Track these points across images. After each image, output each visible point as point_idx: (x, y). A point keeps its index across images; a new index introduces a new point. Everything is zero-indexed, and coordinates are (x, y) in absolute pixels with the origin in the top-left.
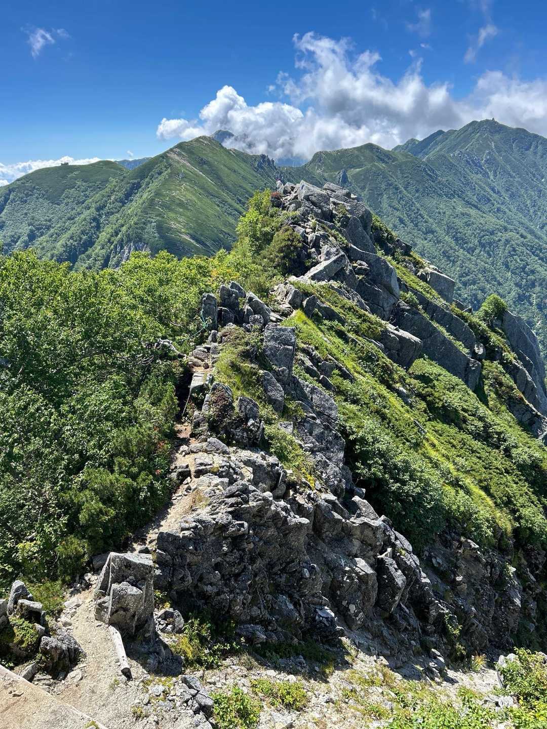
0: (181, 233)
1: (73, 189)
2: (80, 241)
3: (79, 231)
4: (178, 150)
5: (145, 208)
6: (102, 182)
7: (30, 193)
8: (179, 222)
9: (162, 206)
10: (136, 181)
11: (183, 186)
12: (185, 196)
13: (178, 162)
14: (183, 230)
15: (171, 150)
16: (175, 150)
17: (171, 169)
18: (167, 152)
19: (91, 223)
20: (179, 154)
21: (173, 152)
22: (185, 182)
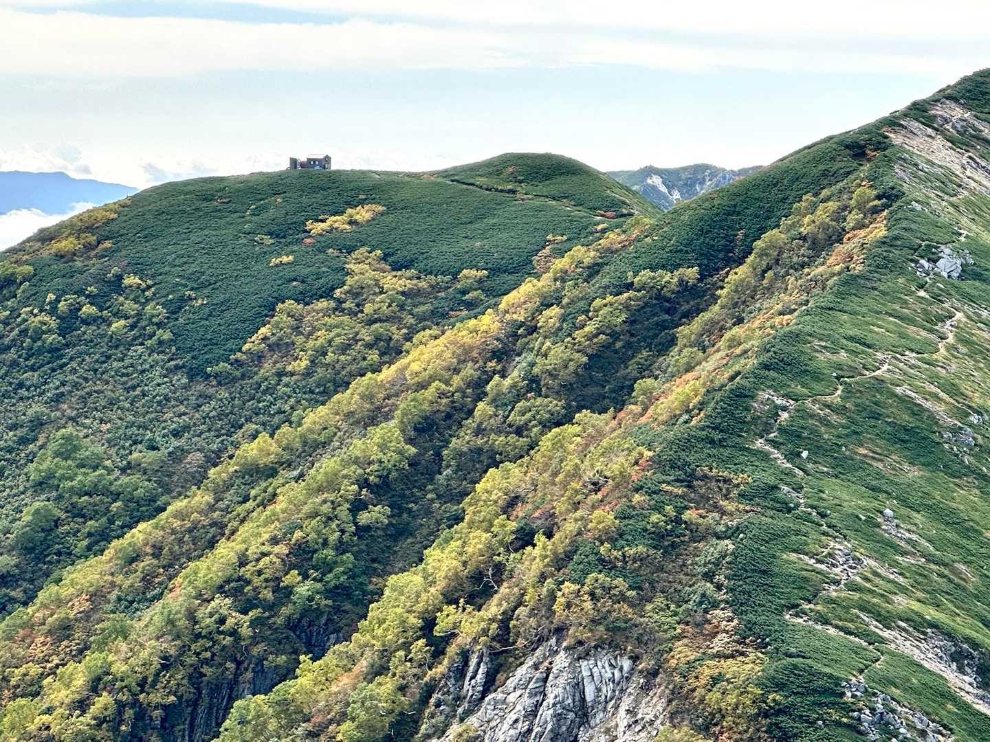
0: (886, 621)
1: (323, 304)
2: (271, 607)
3: (282, 549)
4: (958, 113)
5: (687, 443)
6: (495, 271)
7: (88, 310)
8: (885, 549)
9: (792, 438)
10: (669, 279)
11: (946, 328)
12: (953, 390)
13: (947, 183)
14: (902, 603)
15: (919, 111)
16: (938, 111)
17: (892, 222)
18: (893, 122)
19: (358, 506)
20: (963, 140)
21: (929, 122)
22: (971, 299)
